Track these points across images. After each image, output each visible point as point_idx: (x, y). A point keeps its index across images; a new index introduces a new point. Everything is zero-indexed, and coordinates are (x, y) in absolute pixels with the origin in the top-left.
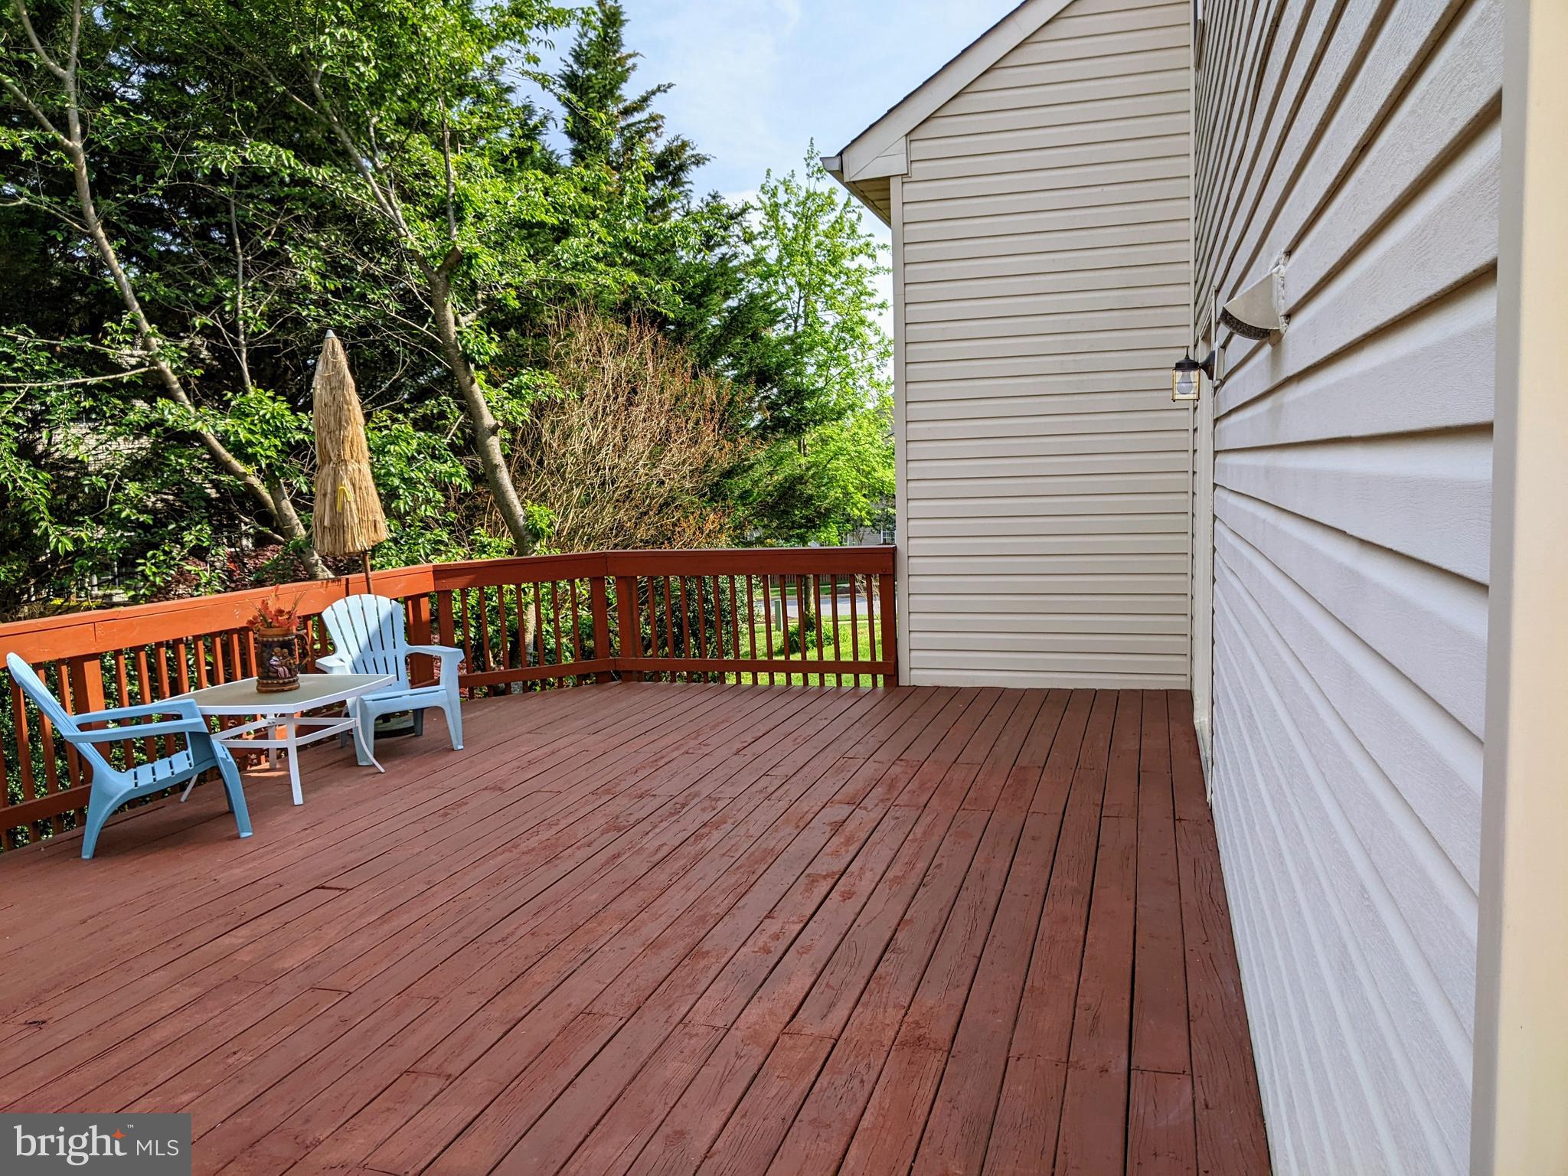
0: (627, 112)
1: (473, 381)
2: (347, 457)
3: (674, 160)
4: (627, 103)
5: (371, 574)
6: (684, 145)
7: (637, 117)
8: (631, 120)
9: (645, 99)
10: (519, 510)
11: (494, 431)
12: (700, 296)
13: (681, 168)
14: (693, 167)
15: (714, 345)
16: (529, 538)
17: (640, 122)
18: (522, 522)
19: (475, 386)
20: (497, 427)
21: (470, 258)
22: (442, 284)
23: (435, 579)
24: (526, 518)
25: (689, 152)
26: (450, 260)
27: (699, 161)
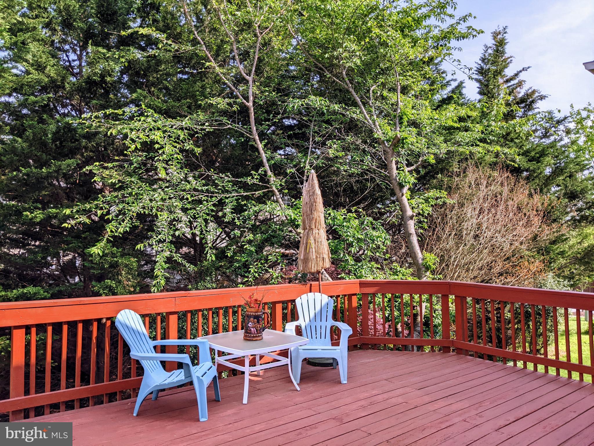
0: (507, 81)
1: (403, 195)
2: (313, 227)
3: (529, 99)
4: (508, 77)
5: (321, 282)
6: (534, 92)
7: (512, 82)
8: (509, 84)
9: (516, 75)
10: (420, 255)
11: (411, 218)
12: (539, 158)
13: (533, 102)
14: (539, 101)
15: (546, 180)
16: (424, 269)
17: (514, 85)
18: (420, 261)
19: (404, 197)
20: (413, 216)
21: (403, 139)
22: (390, 152)
23: (360, 287)
24: (423, 259)
25: (537, 94)
26: (395, 141)
27: (542, 98)
